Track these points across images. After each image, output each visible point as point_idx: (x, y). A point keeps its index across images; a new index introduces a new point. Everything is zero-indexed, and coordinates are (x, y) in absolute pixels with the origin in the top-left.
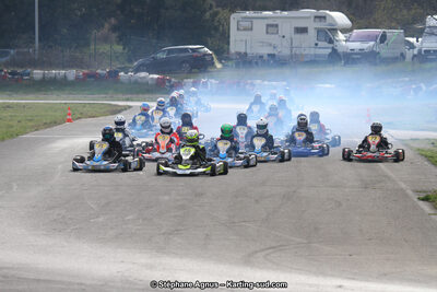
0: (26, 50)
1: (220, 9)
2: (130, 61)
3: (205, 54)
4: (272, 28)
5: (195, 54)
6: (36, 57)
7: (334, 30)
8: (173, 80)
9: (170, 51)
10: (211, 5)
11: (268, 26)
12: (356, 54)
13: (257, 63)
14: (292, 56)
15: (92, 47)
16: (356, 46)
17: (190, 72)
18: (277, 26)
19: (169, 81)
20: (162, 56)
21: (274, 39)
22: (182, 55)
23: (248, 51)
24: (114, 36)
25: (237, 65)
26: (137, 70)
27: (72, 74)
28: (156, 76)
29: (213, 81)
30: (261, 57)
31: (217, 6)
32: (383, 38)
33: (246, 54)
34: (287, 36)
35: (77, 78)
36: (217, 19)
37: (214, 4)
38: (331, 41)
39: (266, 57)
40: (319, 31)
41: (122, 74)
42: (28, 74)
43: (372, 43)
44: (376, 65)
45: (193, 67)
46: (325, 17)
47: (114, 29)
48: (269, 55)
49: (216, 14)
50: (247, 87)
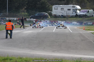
0: (5, 13)
1: (50, 5)
2: (29, 16)
3: (47, 15)
4: (62, 9)
5: (44, 15)
6: (7, 15)
7: (77, 10)
8: (39, 20)
9: (38, 14)
10: (48, 4)
11: (61, 8)
12: (82, 15)
13: (59, 17)
14: (67, 15)
15: (20, 13)
16: (82, 13)
17: (43, 19)
18: (63, 8)
19: (38, 21)
20: (36, 15)
21: (63, 12)
22: (41, 15)
23: (57, 14)
24: (26, 11)
25: (54, 17)
26: (31, 18)
27: (15, 19)
28: (35, 20)
29: (48, 21)
30: (60, 16)
31: (50, 4)
32: (88, 12)
33: (56, 15)
34: (66, 11)
35: (17, 20)
36: (49, 7)
37: (49, 3)
38: (76, 12)
39: (61, 16)
40: (73, 10)
41: (27, 19)
42: (5, 19)
43: (85, 13)
44: (86, 18)
45: (44, 18)
46: (75, 7)
47: (26, 9)
48: (61, 15)
49: (49, 6)
50: (56, 22)
